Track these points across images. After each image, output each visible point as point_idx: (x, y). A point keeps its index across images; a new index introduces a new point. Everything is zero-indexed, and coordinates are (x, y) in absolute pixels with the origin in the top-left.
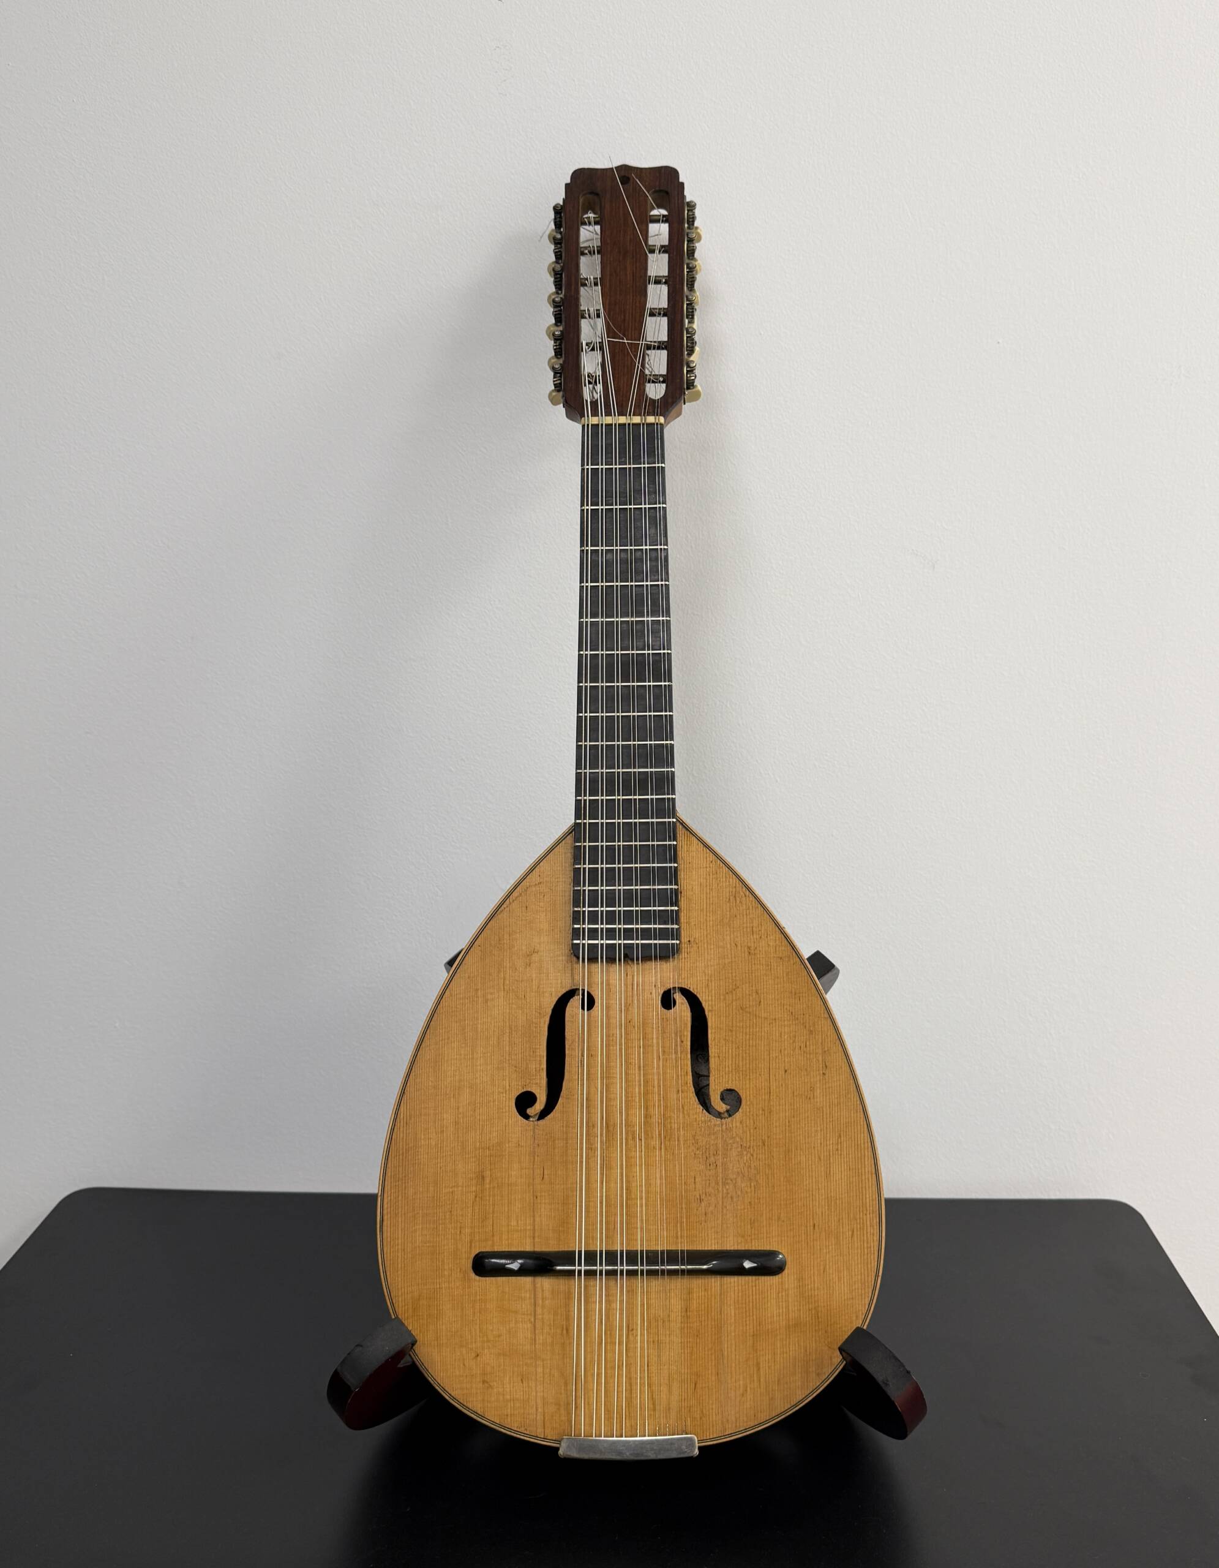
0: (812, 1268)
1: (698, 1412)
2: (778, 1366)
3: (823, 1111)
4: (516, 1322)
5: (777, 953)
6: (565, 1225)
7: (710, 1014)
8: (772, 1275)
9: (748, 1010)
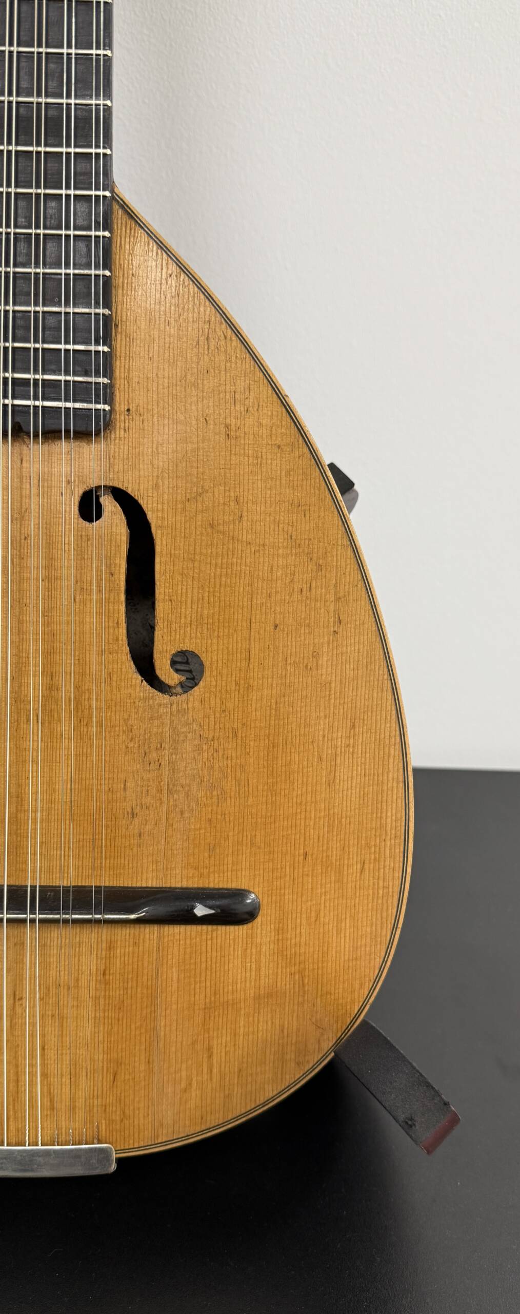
0: (299, 915)
1: (118, 1113)
2: (240, 1052)
3: (330, 688)
5: (274, 438)
7: (159, 532)
8: (238, 925)
9: (221, 528)
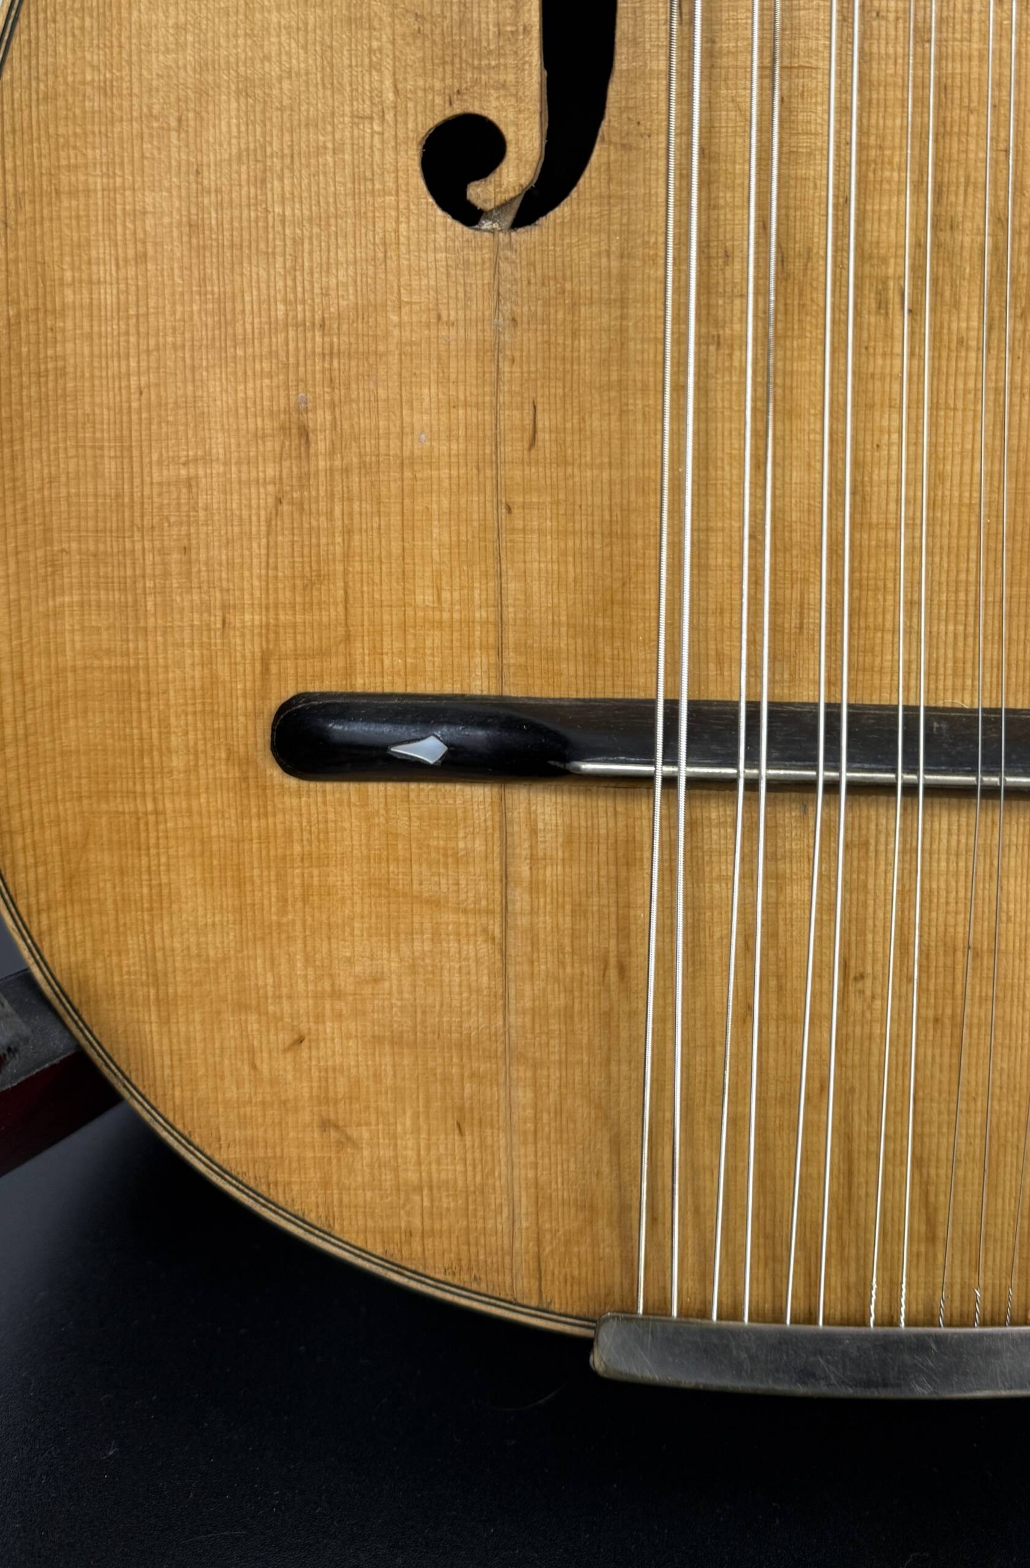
4: (436, 936)
6: (617, 609)
